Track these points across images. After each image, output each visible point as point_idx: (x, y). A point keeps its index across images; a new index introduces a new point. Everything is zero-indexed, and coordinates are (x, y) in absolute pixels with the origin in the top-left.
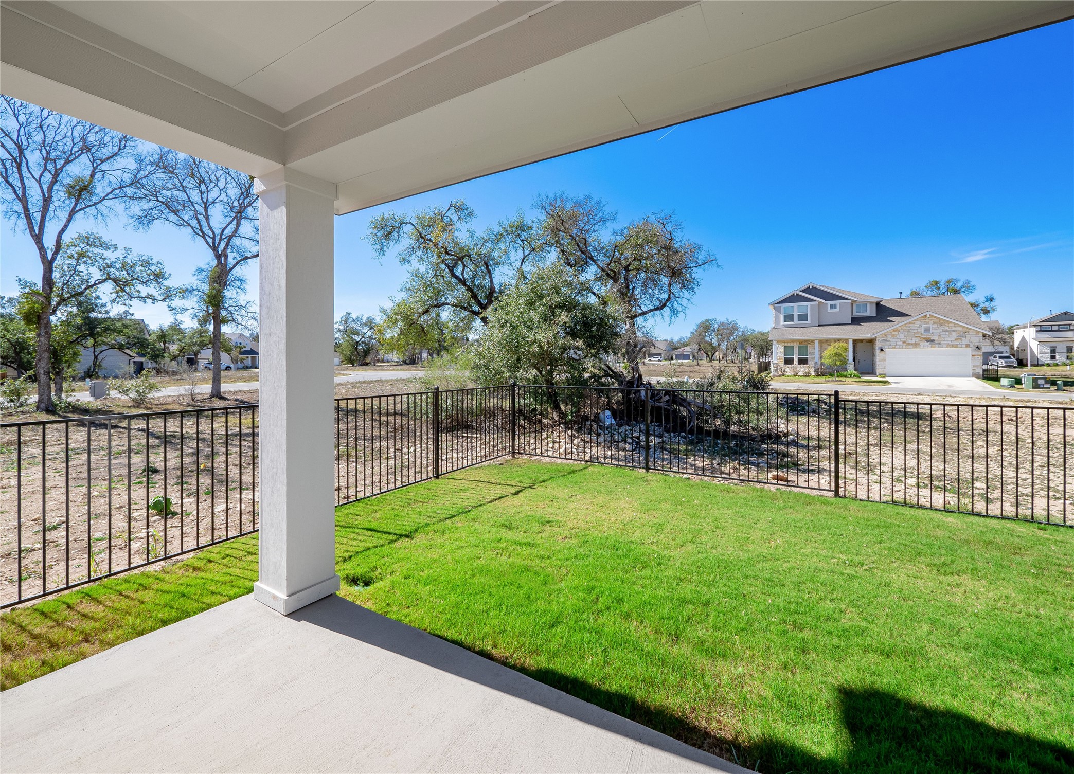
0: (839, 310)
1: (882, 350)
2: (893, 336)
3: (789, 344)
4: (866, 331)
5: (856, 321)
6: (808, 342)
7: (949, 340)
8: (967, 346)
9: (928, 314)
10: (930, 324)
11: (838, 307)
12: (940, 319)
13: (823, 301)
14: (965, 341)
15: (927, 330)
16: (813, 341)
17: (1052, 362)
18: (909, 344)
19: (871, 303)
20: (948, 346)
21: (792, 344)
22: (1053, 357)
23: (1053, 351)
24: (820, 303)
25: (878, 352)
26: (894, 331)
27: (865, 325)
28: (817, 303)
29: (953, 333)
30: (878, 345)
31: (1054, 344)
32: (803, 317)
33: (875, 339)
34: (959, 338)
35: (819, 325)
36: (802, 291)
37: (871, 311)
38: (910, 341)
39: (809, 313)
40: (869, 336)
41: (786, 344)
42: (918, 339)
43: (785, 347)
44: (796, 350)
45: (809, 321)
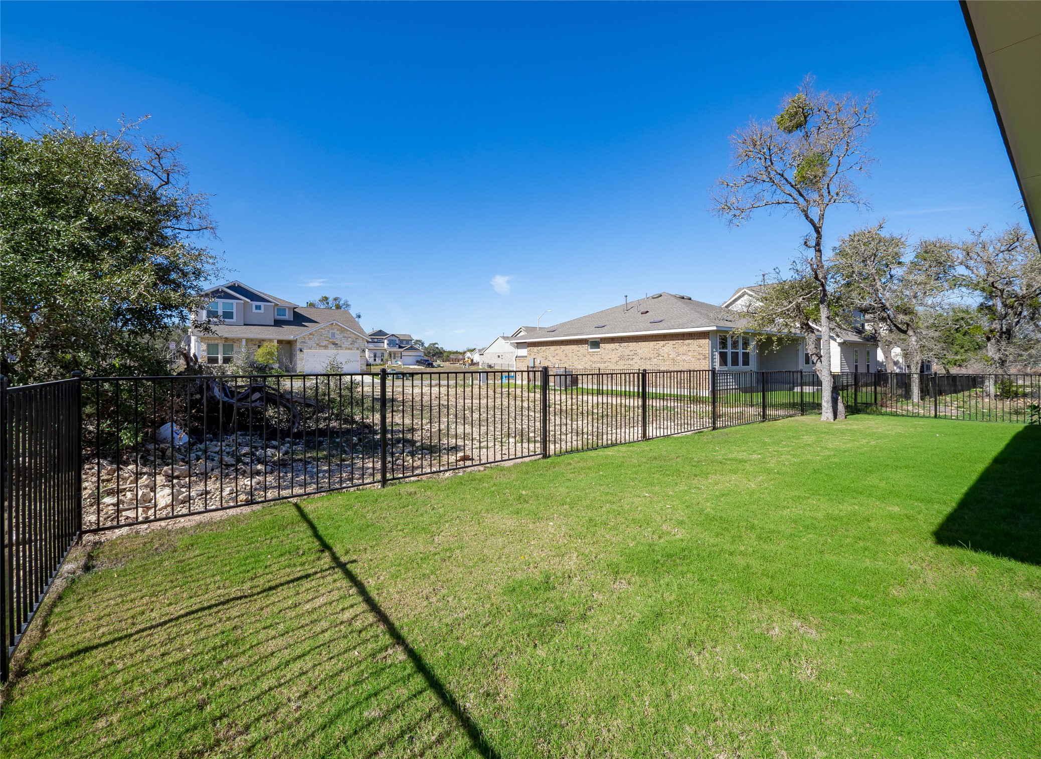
0: (263, 312)
1: (301, 351)
2: (310, 339)
3: (213, 342)
4: (288, 333)
5: (278, 323)
6: (234, 340)
7: (347, 344)
8: (358, 349)
9: (335, 322)
10: (335, 331)
11: (262, 308)
12: (342, 327)
13: (249, 301)
14: (356, 345)
15: (333, 335)
16: (239, 340)
17: (374, 363)
18: (320, 346)
19: (289, 308)
20: (346, 348)
21: (216, 342)
22: (375, 360)
23: (375, 356)
24: (245, 302)
25: (298, 352)
26: (311, 334)
27: (286, 328)
28: (242, 302)
29: (350, 339)
30: (299, 345)
31: (375, 351)
32: (228, 315)
33: (296, 341)
34: (353, 343)
35: (245, 325)
36: (229, 288)
37: (288, 316)
38: (322, 344)
39: (234, 311)
40: (291, 338)
41: (210, 342)
42: (327, 342)
43: (209, 346)
44: (221, 349)
45: (234, 320)
